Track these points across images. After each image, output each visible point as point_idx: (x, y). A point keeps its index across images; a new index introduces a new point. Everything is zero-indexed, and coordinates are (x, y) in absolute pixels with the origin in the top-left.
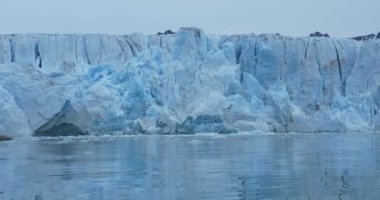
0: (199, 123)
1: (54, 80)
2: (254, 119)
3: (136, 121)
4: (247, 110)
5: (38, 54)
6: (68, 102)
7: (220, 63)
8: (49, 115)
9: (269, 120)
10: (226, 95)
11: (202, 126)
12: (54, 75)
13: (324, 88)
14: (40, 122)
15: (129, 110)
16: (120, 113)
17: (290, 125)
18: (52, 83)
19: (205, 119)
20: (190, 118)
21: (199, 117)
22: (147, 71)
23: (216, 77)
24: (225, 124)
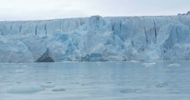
0: (92, 57)
1: (43, 40)
2: (117, 55)
3: (68, 56)
4: (114, 51)
5: (46, 29)
6: (48, 48)
7: (105, 31)
8: (42, 54)
9: (123, 55)
10: (105, 45)
11: (93, 58)
12: (43, 38)
13: (147, 41)
14: (38, 57)
15: (67, 52)
16: (64, 53)
17: (131, 57)
18: (42, 41)
19: (95, 55)
20: (88, 55)
21: (92, 54)
22: (75, 35)
23: (102, 37)
24: (103, 57)
